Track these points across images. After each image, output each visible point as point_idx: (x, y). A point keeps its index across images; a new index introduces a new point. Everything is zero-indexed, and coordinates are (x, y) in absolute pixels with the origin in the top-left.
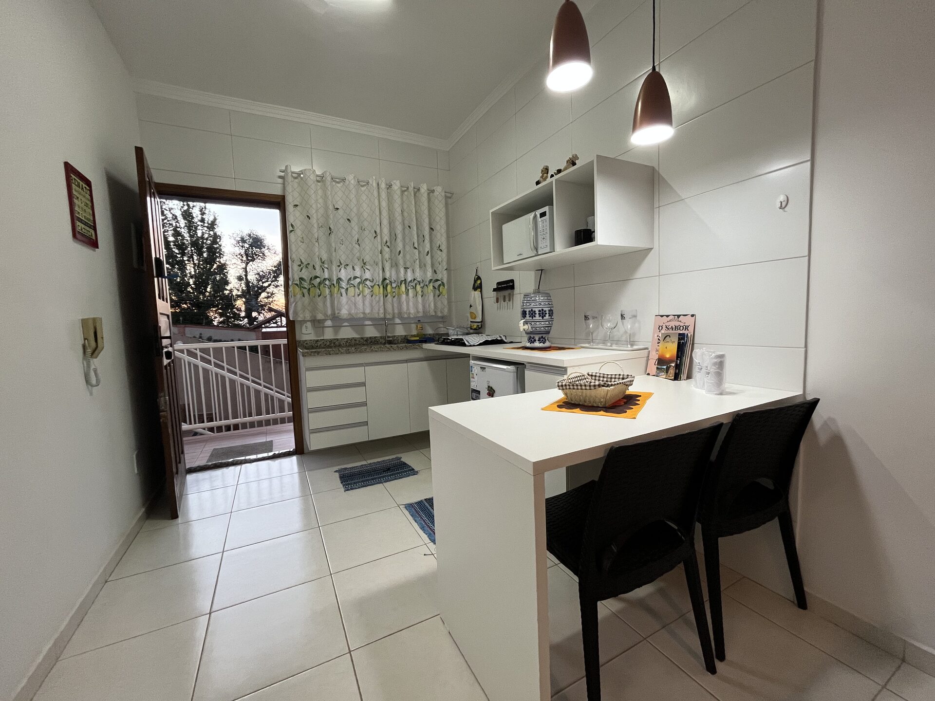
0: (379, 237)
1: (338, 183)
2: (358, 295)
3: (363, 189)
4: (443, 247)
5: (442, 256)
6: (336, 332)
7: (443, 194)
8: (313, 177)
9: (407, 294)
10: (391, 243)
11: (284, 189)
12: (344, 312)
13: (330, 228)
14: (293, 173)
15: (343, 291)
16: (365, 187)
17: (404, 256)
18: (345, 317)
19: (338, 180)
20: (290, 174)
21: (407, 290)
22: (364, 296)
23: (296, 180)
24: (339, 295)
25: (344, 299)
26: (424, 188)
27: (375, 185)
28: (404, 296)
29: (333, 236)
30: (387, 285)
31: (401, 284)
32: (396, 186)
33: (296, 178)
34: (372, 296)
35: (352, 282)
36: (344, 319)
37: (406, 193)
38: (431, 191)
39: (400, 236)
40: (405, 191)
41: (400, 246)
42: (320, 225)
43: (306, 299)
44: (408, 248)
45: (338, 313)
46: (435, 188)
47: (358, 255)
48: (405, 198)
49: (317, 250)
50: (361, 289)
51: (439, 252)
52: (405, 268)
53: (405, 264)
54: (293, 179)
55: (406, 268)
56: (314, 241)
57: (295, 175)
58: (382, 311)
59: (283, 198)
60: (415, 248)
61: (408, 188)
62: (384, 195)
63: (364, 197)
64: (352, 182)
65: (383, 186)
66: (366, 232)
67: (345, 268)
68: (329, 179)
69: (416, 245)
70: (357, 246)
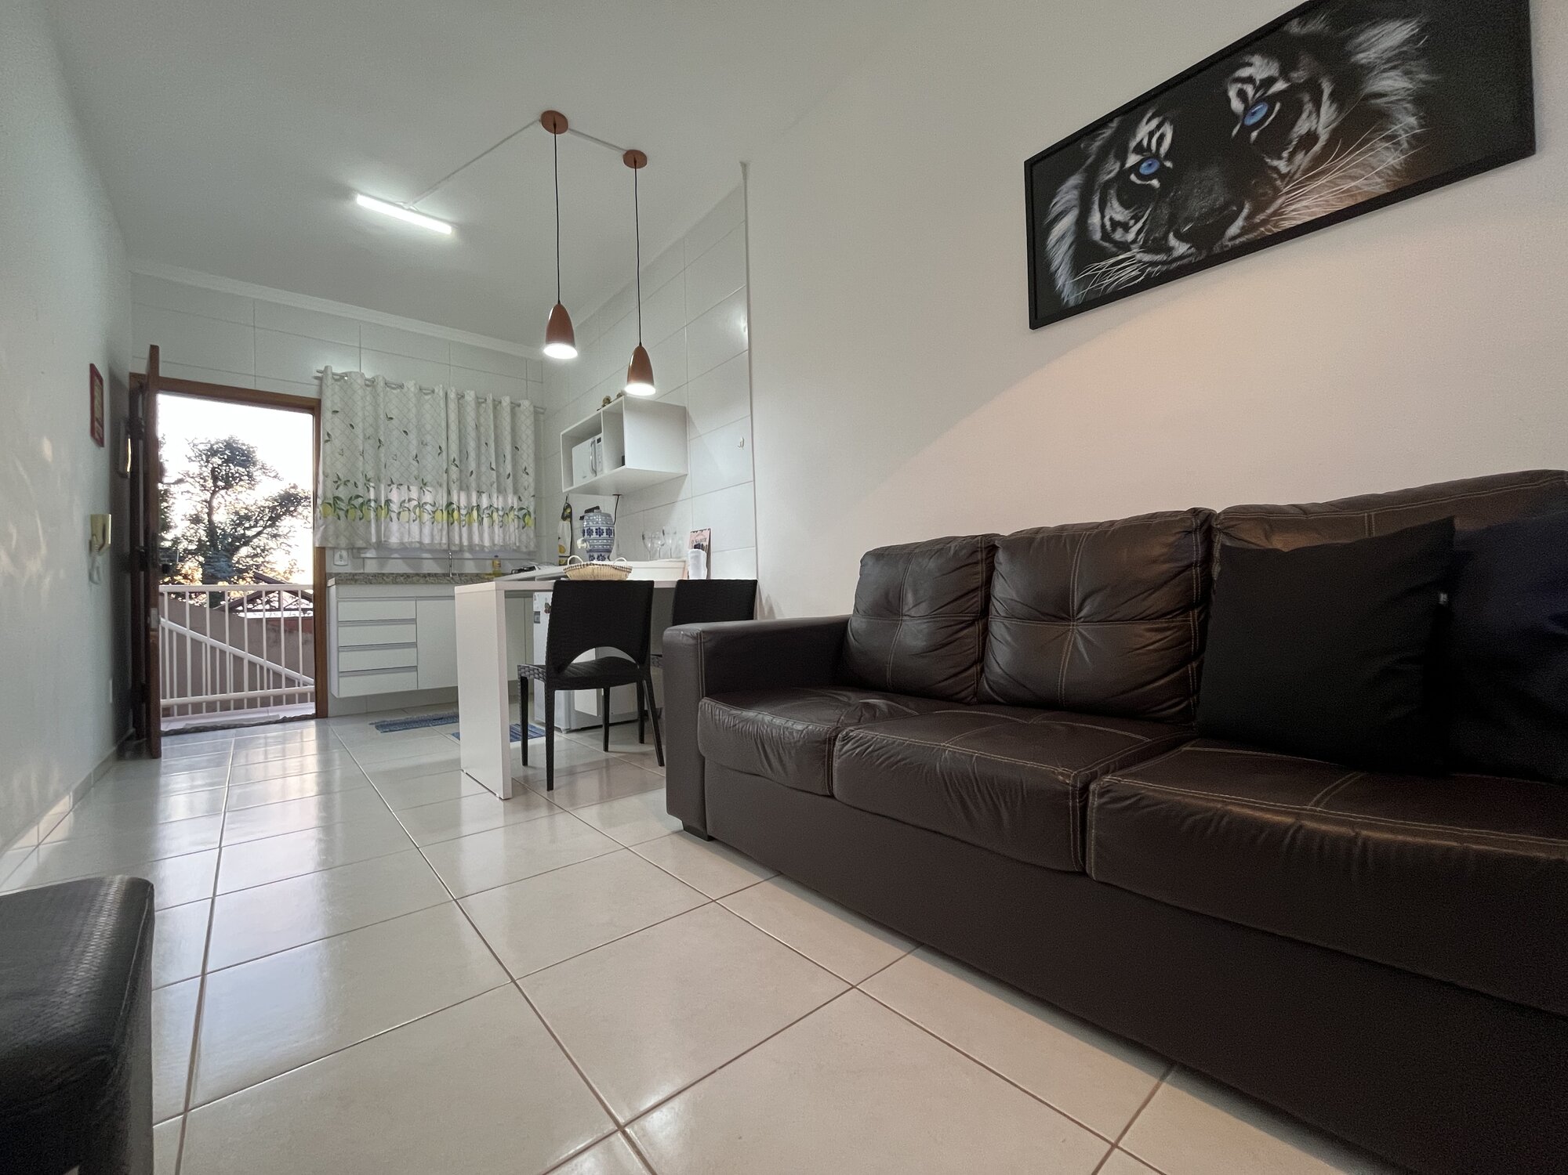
0: (444, 454)
1: (394, 388)
2: (414, 521)
3: (427, 397)
4: (530, 470)
5: (528, 481)
6: (382, 566)
7: (532, 409)
8: (361, 381)
9: (481, 522)
10: (460, 461)
11: (321, 391)
12: (394, 540)
13: (379, 440)
14: (334, 374)
15: (394, 516)
16: (429, 396)
17: (478, 478)
18: (395, 546)
19: (394, 386)
20: (330, 376)
21: (480, 518)
22: (422, 524)
23: (339, 383)
24: (388, 519)
25: (394, 526)
26: (506, 401)
27: (441, 394)
28: (475, 525)
29: (382, 449)
30: (453, 510)
31: (472, 510)
32: (470, 396)
33: (336, 380)
34: (433, 523)
35: (406, 505)
36: (395, 549)
37: (484, 405)
38: (515, 406)
39: (472, 455)
40: (483, 402)
41: (472, 466)
42: (367, 435)
43: (342, 523)
44: (484, 469)
45: (385, 541)
46: (521, 402)
47: (416, 473)
48: (482, 411)
49: (361, 464)
50: (418, 513)
51: (525, 475)
52: (478, 492)
53: (478, 486)
54: (333, 381)
55: (480, 493)
56: (358, 455)
57: (336, 377)
58: (444, 541)
59: (319, 402)
60: (493, 469)
61: (486, 400)
62: (452, 406)
63: (427, 406)
64: (412, 389)
65: (452, 396)
66: (429, 448)
67: (397, 488)
68: (382, 384)
69: (494, 466)
70: (415, 463)
